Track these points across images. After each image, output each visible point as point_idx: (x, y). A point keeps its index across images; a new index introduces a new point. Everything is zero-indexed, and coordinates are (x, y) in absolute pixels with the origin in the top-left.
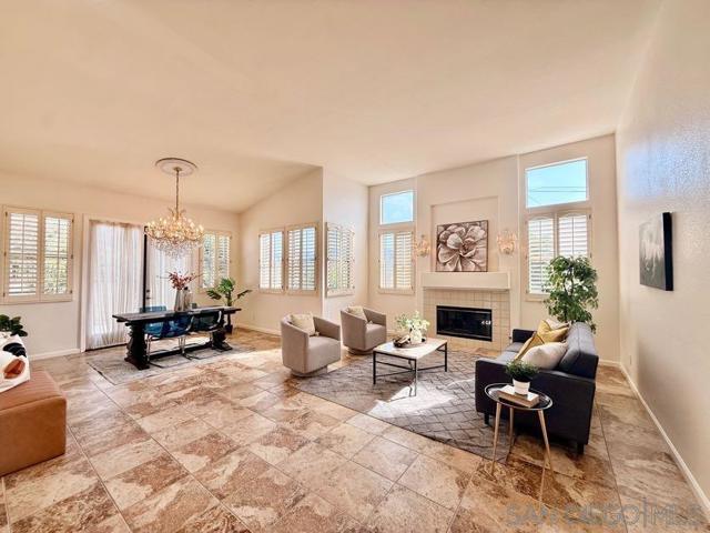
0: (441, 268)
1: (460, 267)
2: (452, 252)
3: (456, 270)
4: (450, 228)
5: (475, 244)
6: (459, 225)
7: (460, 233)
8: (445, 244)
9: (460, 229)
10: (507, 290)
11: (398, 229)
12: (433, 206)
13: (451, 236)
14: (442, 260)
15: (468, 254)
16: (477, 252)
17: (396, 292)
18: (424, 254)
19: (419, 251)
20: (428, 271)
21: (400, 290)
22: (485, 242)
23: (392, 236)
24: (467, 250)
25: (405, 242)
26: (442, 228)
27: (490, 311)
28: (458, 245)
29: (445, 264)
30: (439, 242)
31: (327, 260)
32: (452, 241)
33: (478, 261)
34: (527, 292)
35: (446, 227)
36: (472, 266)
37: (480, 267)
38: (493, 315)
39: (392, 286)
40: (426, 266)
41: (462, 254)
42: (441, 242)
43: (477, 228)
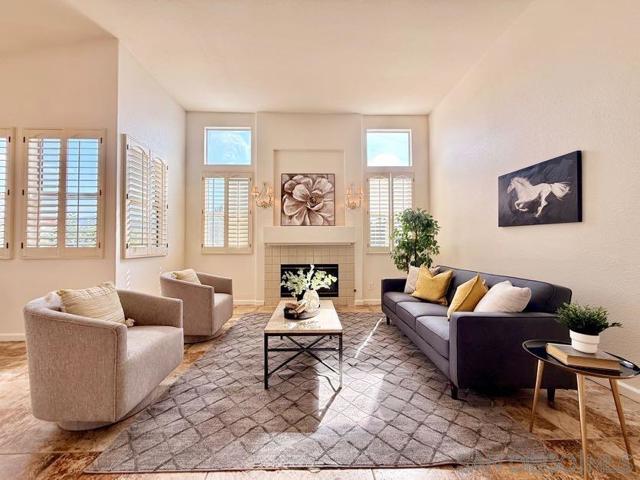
0: (287, 221)
1: (308, 220)
2: (299, 204)
3: (304, 224)
4: (295, 178)
5: (322, 197)
6: (305, 175)
7: (306, 184)
8: (291, 195)
9: (306, 180)
10: (352, 244)
11: (230, 173)
12: (275, 151)
13: (298, 187)
14: (288, 213)
15: (316, 208)
16: (324, 205)
17: (227, 252)
18: (265, 206)
19: (259, 201)
20: (270, 224)
21: (232, 249)
22: (332, 195)
23: (221, 181)
24: (315, 203)
25: (240, 189)
26: (288, 178)
27: (337, 265)
28: (305, 197)
29: (291, 217)
30: (283, 192)
31: (124, 197)
32: (299, 192)
33: (326, 215)
34: (368, 246)
35: (291, 176)
36: (320, 220)
37: (328, 221)
38: (340, 270)
39: (222, 244)
40: (267, 219)
41: (310, 206)
42: (286, 193)
43: (324, 180)
